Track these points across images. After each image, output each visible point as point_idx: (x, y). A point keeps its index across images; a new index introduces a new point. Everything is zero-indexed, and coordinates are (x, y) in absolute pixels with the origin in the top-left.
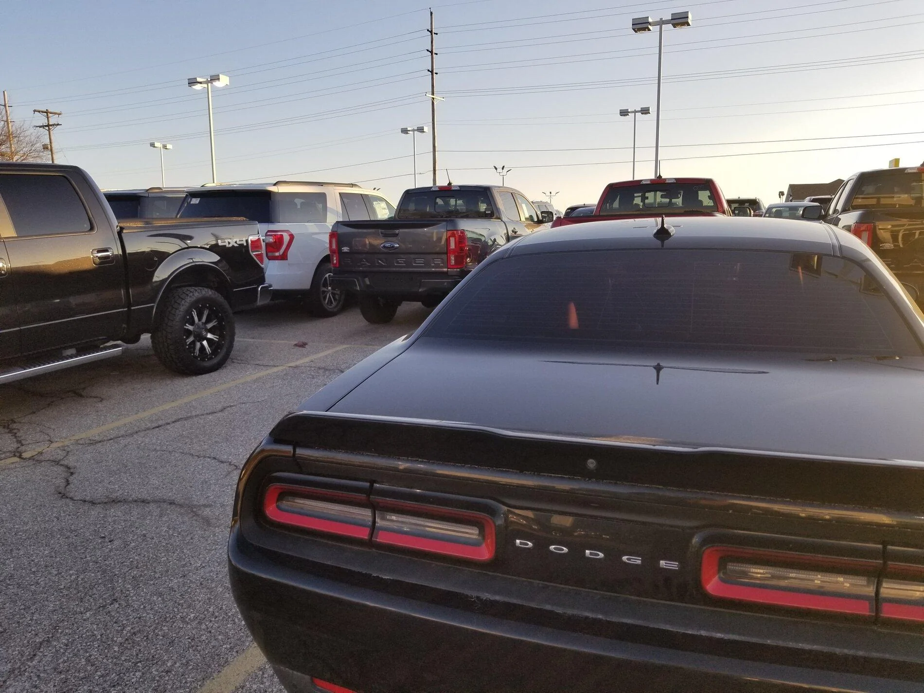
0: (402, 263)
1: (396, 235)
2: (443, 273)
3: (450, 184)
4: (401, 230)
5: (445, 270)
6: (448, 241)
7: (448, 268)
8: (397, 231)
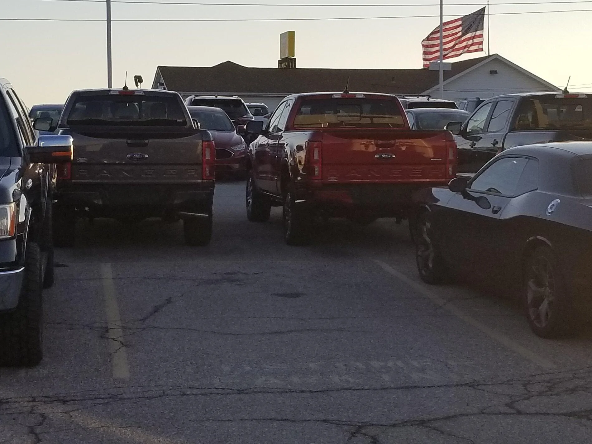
0: (151, 175)
1: (146, 145)
2: (198, 184)
3: (125, 88)
4: (151, 140)
5: (200, 181)
6: (203, 151)
7: (202, 179)
8: (146, 141)
